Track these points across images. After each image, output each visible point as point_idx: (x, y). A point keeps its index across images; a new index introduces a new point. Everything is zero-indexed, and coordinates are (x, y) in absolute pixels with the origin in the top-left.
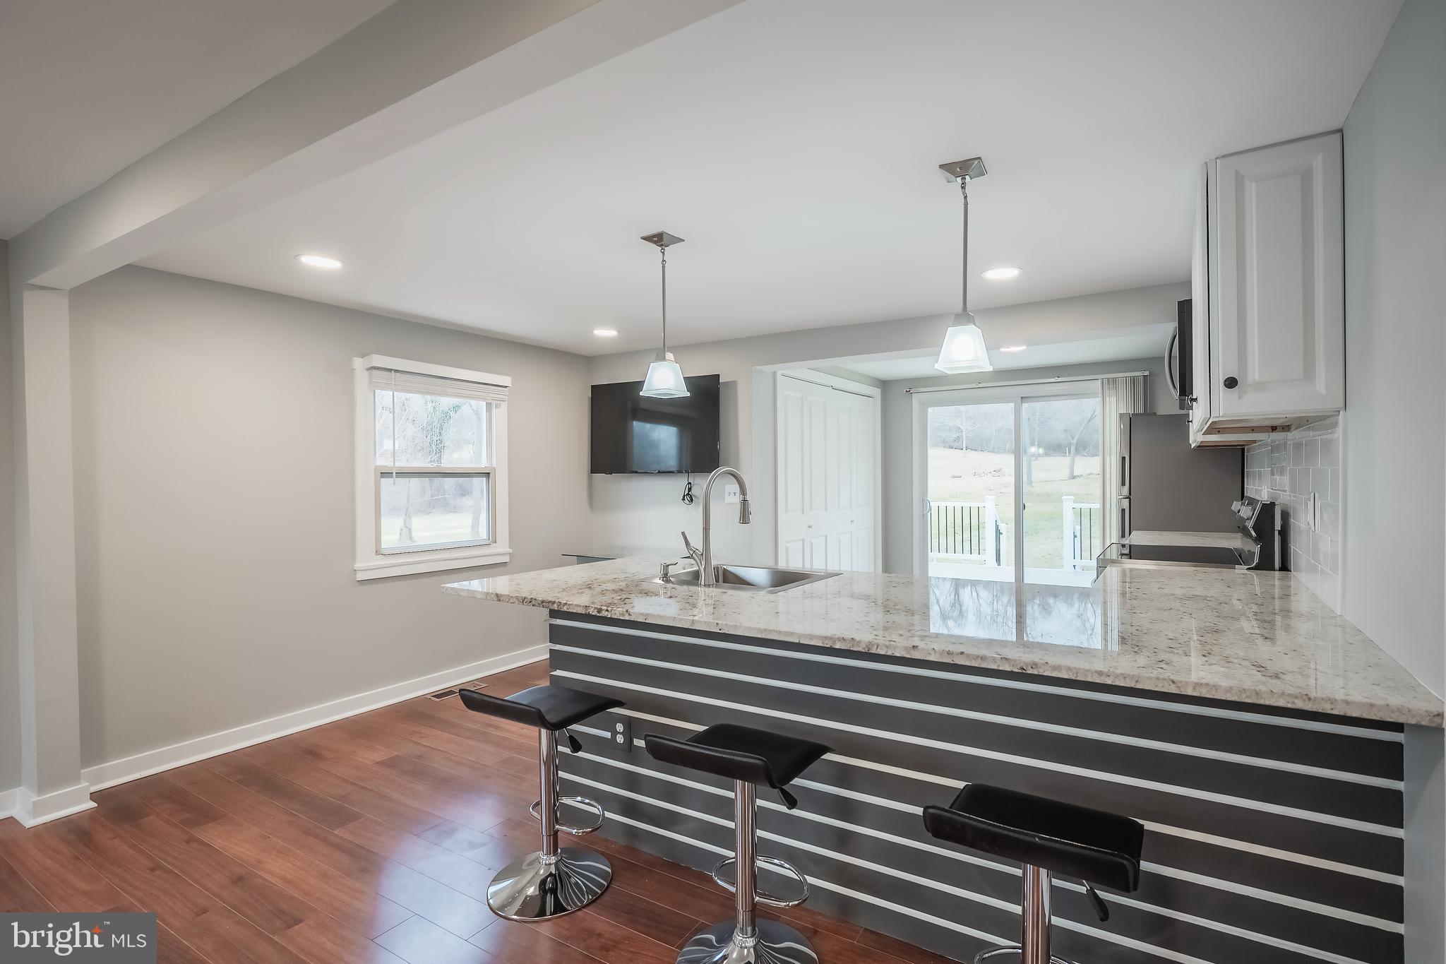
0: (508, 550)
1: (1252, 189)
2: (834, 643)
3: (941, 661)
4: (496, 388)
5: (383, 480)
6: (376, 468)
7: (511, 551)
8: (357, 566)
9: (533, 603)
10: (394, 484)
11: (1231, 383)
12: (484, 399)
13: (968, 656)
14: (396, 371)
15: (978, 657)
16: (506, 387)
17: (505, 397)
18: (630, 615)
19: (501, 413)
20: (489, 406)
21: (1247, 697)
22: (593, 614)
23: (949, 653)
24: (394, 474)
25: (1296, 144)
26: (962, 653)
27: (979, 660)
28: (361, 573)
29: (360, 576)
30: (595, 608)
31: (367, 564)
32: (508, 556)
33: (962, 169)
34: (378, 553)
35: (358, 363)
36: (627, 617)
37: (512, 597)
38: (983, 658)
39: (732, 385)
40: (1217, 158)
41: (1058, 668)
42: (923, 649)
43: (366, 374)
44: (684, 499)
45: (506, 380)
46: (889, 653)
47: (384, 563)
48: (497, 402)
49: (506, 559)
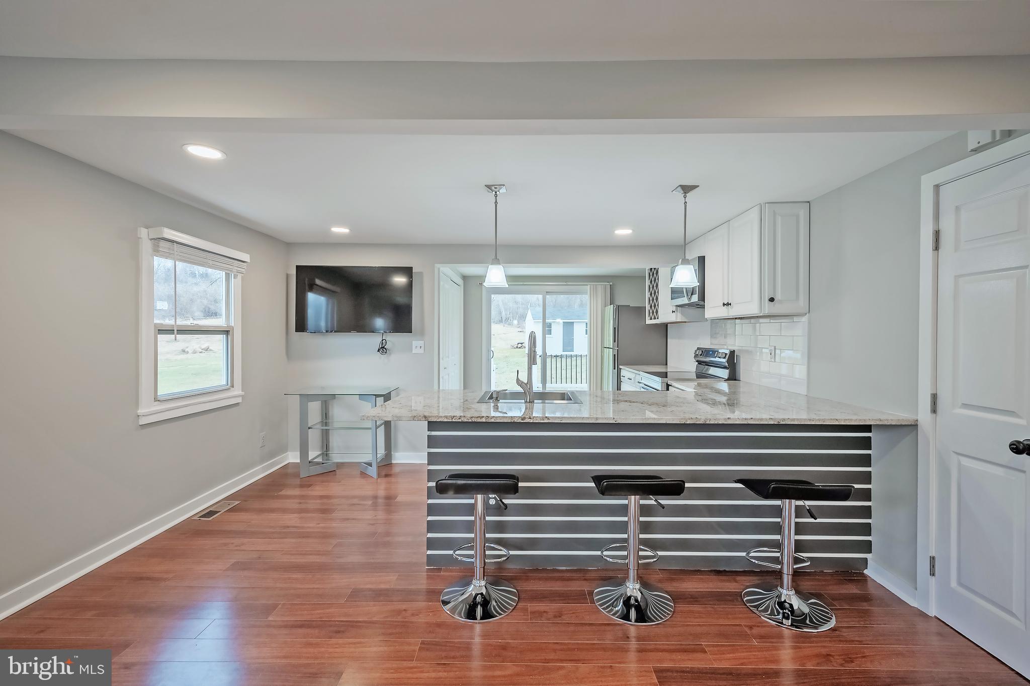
0: (241, 393)
1: (779, 220)
2: (687, 421)
3: (741, 423)
4: (240, 263)
5: (161, 337)
6: (156, 325)
7: (243, 393)
8: (140, 411)
10: (176, 340)
11: (772, 300)
12: (224, 271)
13: (755, 419)
14: (178, 243)
15: (759, 419)
16: (246, 262)
17: (244, 270)
19: (236, 283)
20: (228, 276)
21: (862, 422)
23: (746, 419)
24: (175, 332)
25: (791, 204)
26: (752, 418)
27: (760, 421)
28: (144, 418)
29: (143, 421)
31: (148, 410)
32: (241, 398)
33: (686, 189)
34: (156, 400)
35: (144, 233)
38: (761, 419)
39: (421, 274)
40: (766, 203)
41: (794, 420)
42: (733, 419)
43: (150, 243)
44: (378, 351)
45: (246, 257)
46: (716, 423)
47: (161, 408)
49: (239, 400)
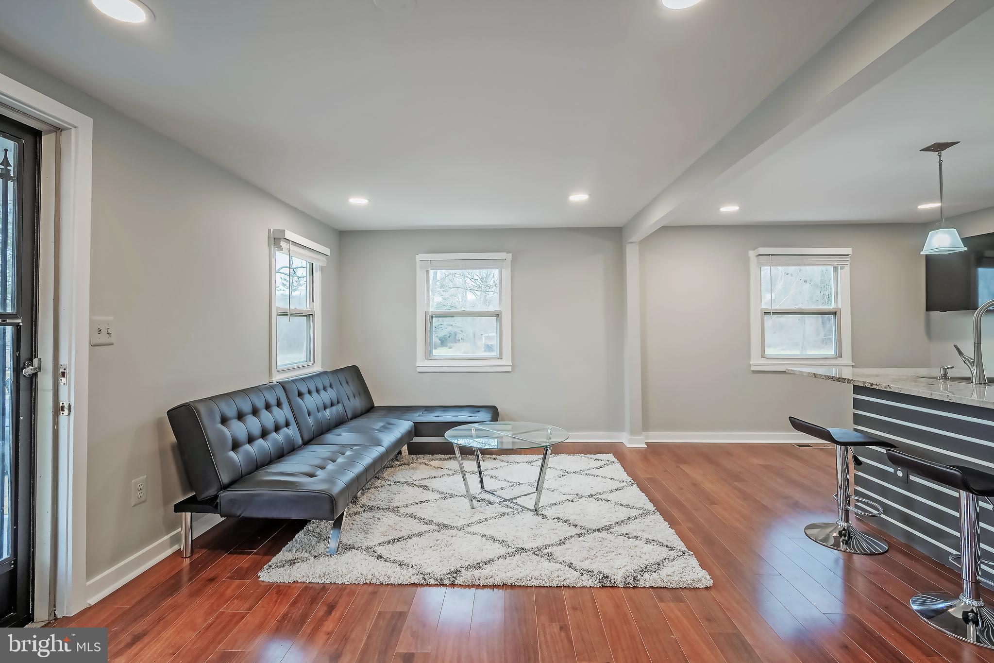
0: (851, 363)
4: (840, 257)
5: (766, 317)
6: (762, 309)
8: (751, 362)
9: (834, 379)
10: (771, 319)
12: (832, 265)
14: (772, 255)
16: (848, 255)
17: (847, 262)
18: (890, 388)
19: (845, 274)
20: (836, 269)
22: (868, 386)
24: (771, 313)
29: (753, 368)
30: (869, 383)
31: (757, 362)
34: (763, 357)
35: (752, 254)
36: (888, 390)
37: (822, 375)
43: (756, 258)
45: (848, 251)
47: (766, 363)
48: (841, 266)
